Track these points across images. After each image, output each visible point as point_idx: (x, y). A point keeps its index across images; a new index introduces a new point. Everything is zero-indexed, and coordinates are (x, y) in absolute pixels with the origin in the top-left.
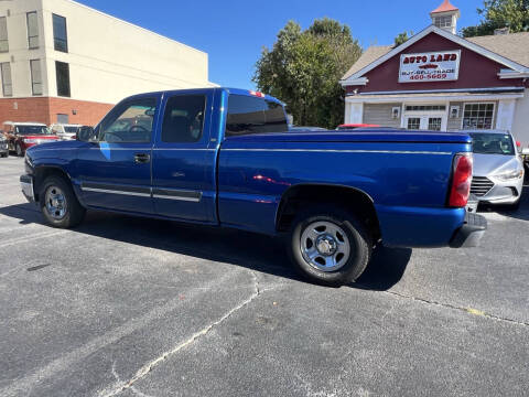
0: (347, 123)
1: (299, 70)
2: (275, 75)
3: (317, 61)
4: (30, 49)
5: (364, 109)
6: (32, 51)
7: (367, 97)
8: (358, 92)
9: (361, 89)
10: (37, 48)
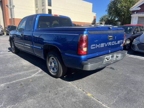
0: (131, 24)
1: (122, 7)
2: (113, 9)
3: (129, 3)
4: (42, 6)
5: (138, 19)
6: (43, 7)
7: (139, 14)
8: (136, 13)
9: (137, 12)
10: (44, 6)
